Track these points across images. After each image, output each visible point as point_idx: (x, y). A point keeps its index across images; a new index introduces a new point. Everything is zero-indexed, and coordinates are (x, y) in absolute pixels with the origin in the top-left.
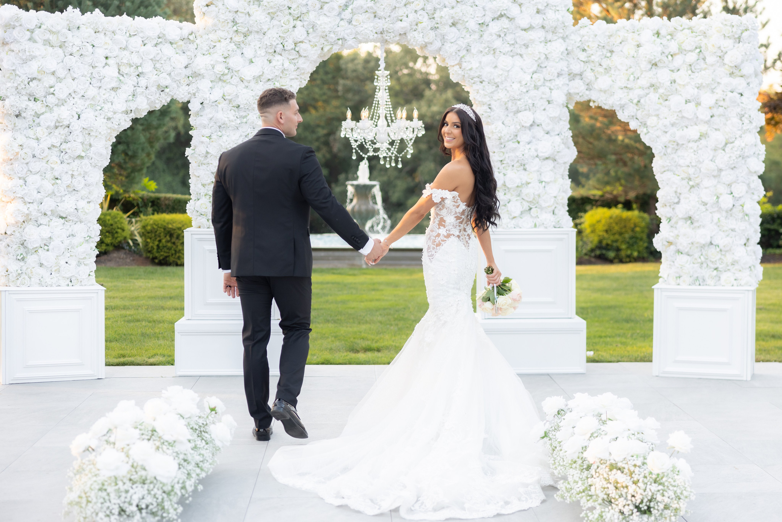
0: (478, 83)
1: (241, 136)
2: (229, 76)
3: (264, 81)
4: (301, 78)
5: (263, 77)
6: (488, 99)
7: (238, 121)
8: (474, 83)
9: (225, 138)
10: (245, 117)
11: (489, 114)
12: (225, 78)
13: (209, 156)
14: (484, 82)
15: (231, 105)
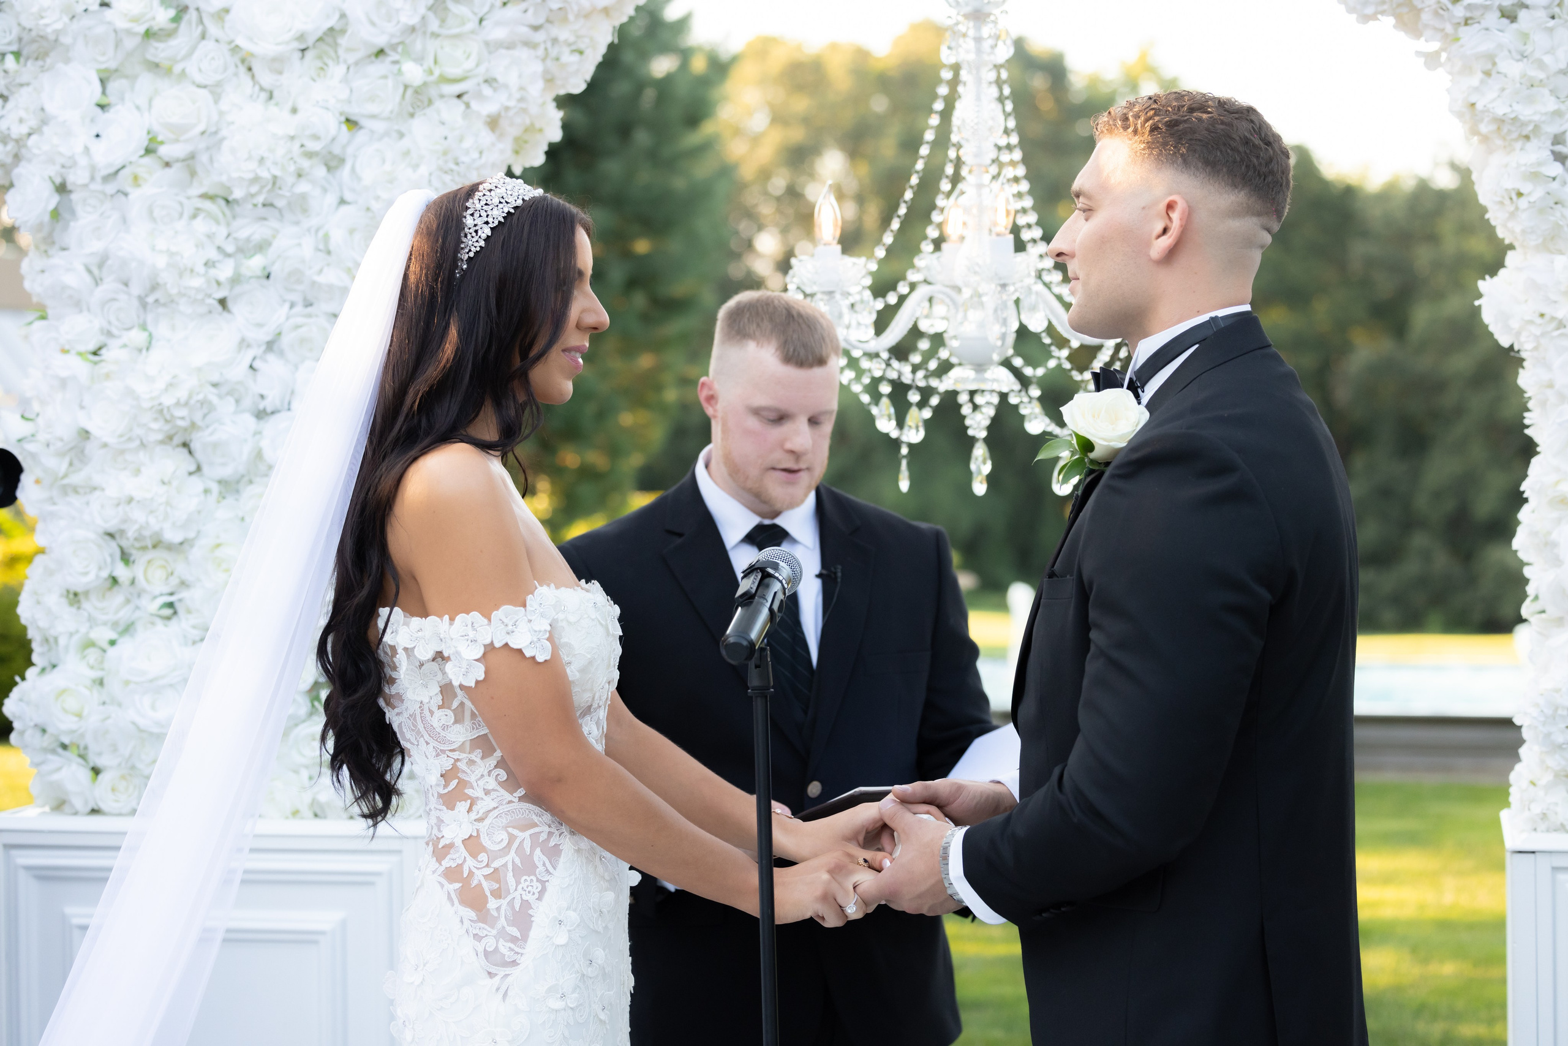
0: (1492, 19)
1: (244, 344)
2: (179, 44)
3: (352, 58)
4: (555, 41)
5: (343, 41)
6: (1552, 105)
7: (225, 271)
8: (1467, 22)
9: (157, 355)
10: (262, 247)
11: (1555, 185)
12: (160, 51)
13: (91, 447)
14: (1523, 14)
15: (195, 191)
